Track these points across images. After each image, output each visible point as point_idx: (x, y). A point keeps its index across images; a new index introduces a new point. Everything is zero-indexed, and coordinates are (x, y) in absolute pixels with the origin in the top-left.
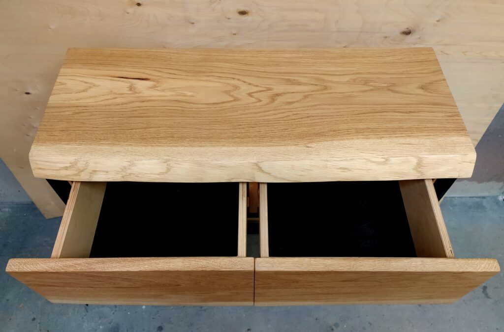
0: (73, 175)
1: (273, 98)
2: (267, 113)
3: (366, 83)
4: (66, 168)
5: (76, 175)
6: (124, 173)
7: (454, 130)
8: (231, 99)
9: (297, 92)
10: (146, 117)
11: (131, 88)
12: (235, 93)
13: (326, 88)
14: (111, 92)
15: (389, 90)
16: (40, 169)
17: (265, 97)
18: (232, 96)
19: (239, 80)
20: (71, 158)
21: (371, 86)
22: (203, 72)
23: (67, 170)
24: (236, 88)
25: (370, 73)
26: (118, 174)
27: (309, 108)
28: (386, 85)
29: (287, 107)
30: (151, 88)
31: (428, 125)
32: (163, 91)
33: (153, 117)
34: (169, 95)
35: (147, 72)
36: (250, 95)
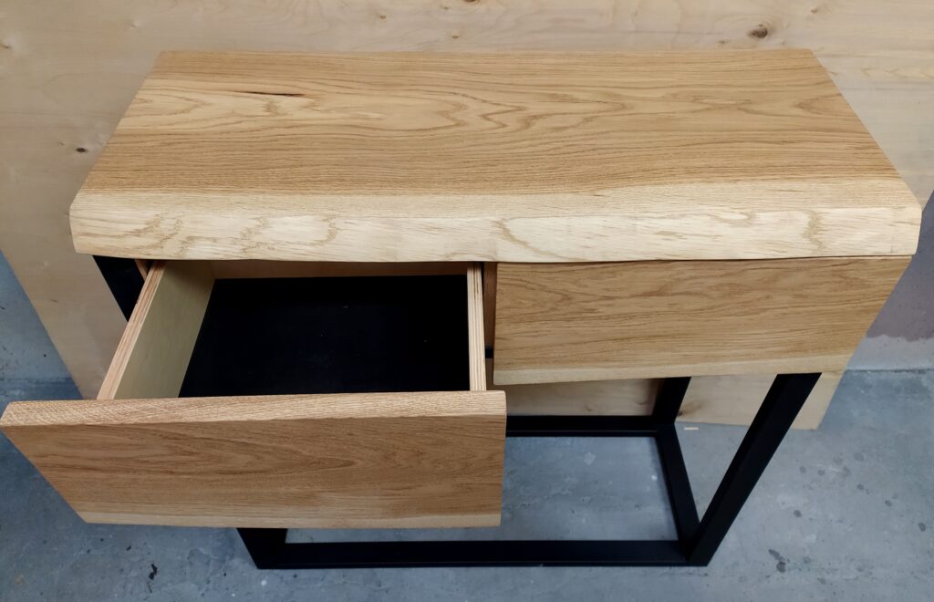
0: (149, 247)
1: (528, 122)
2: (517, 144)
3: (696, 99)
4: (138, 233)
5: (154, 246)
6: (246, 243)
7: (872, 169)
8: (452, 123)
9: (571, 114)
10: (294, 149)
11: (269, 108)
12: (459, 116)
13: (624, 107)
14: (233, 114)
15: (740, 109)
16: (87, 234)
17: (512, 122)
18: (453, 119)
19: (464, 95)
20: (150, 214)
21: (707, 103)
22: (401, 85)
23: (138, 236)
24: (460, 107)
25: (702, 86)
26: (236, 244)
27: (596, 136)
28: (733, 102)
29: (555, 134)
30: (305, 107)
31: (821, 162)
32: (327, 111)
33: (306, 149)
34: (337, 117)
35: (301, 84)
36: (485, 117)
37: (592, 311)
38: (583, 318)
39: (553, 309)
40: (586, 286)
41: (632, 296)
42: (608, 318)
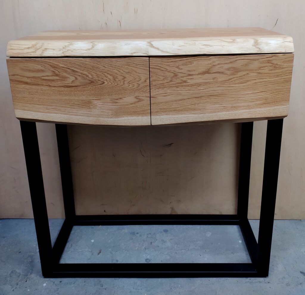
0: (31, 52)
4: (29, 48)
5: (33, 52)
6: (64, 50)
16: (12, 49)
20: (34, 42)
26: (60, 51)
37: (185, 82)
38: (182, 86)
39: (171, 81)
40: (182, 69)
41: (199, 74)
42: (192, 85)
